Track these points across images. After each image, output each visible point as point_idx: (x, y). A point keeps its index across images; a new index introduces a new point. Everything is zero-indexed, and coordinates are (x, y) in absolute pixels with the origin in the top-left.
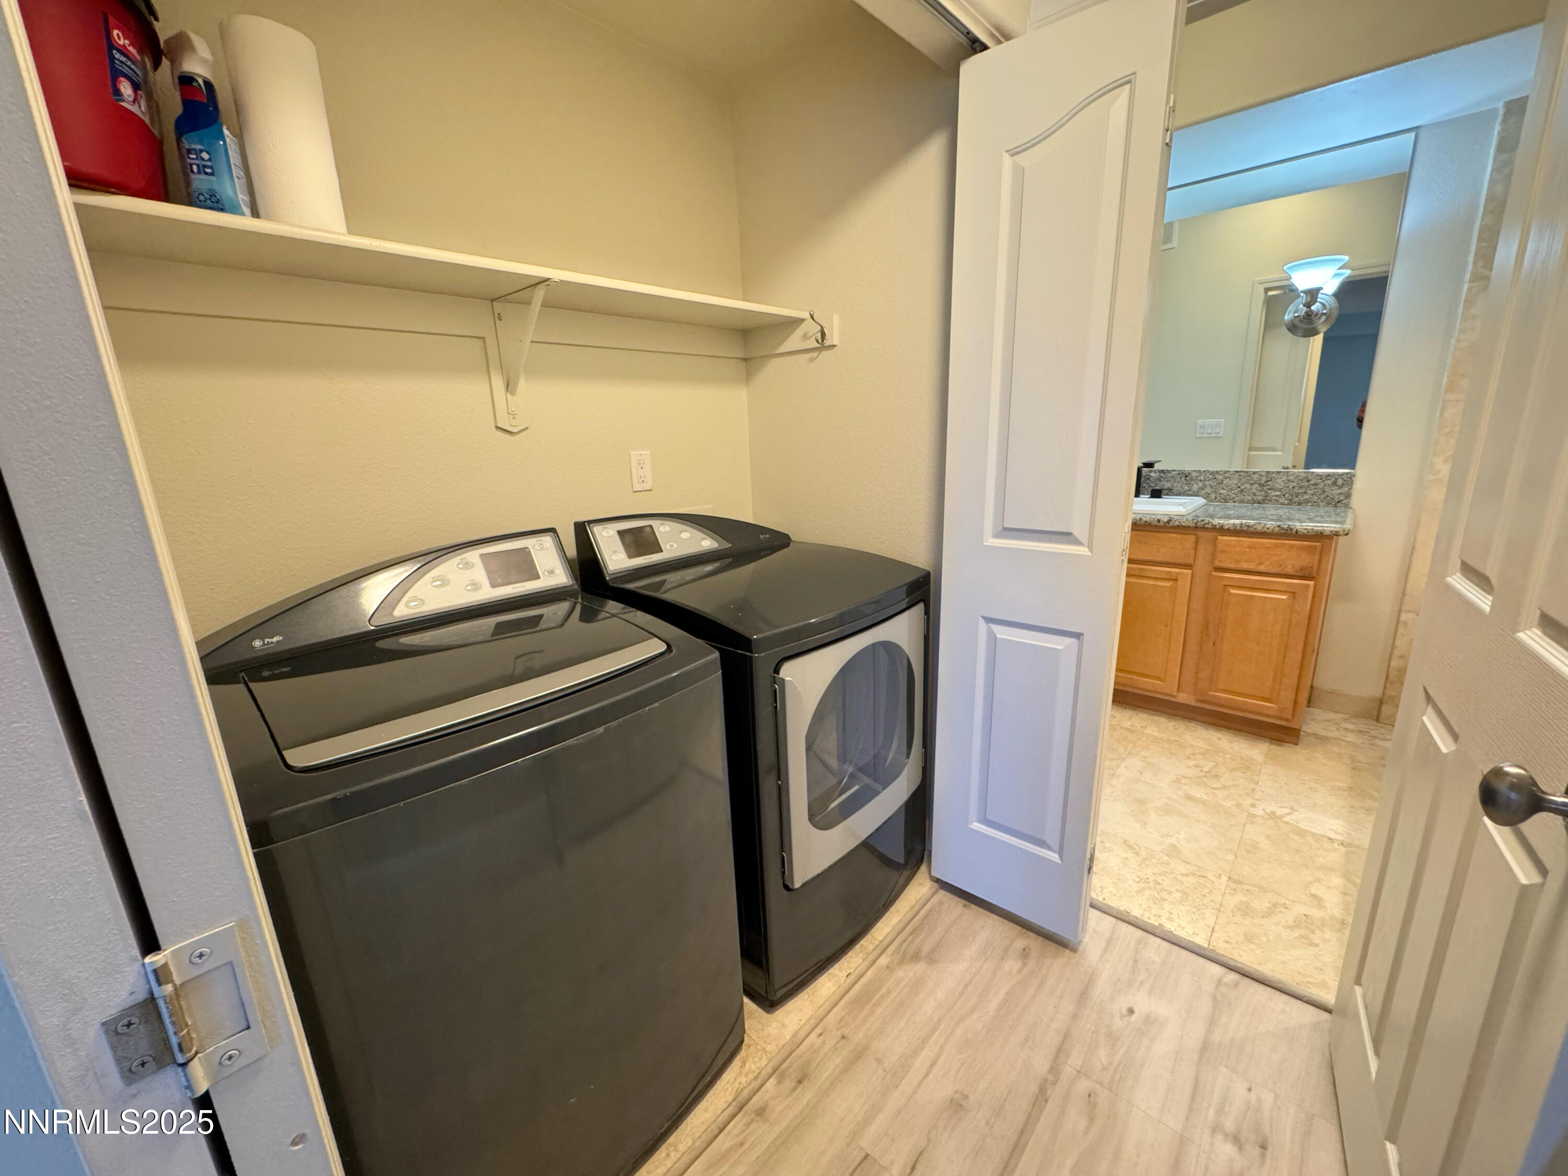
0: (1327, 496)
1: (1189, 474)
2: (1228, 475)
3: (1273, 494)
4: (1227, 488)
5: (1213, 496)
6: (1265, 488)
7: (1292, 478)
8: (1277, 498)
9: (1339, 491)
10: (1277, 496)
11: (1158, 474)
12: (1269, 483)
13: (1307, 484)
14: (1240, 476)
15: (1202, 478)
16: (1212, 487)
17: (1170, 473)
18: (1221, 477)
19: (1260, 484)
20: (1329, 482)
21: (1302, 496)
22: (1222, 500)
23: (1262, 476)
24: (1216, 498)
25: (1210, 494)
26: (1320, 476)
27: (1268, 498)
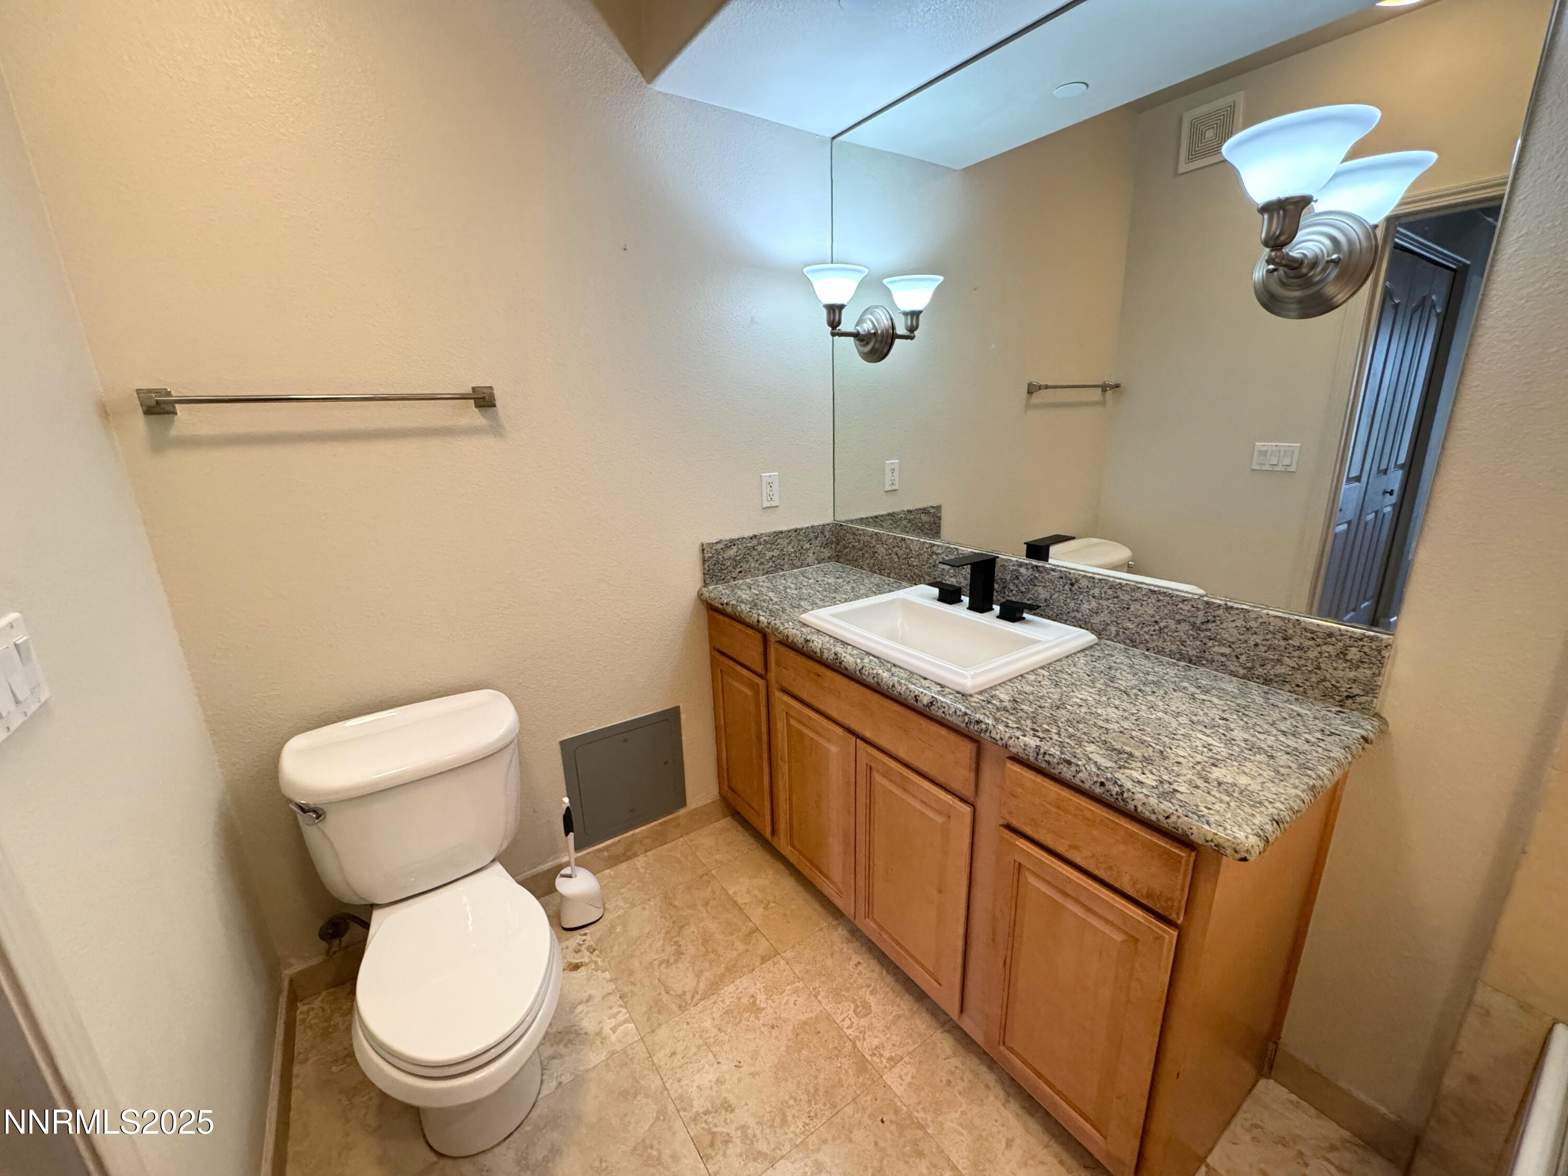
0: (1324, 680)
1: (1077, 581)
2: (1137, 595)
3: (1216, 649)
4: (1136, 621)
5: (1113, 629)
6: (1202, 635)
7: (1253, 624)
8: (1223, 659)
9: (1352, 674)
10: (1223, 655)
11: (1030, 571)
12: (1210, 626)
13: (1283, 643)
14: (1159, 601)
15: (1096, 591)
16: (1111, 612)
17: (1049, 573)
18: (1127, 597)
19: (1193, 625)
20: (1330, 648)
21: (1273, 667)
22: (1128, 641)
23: (1198, 609)
24: (1118, 634)
25: (1108, 624)
26: (1313, 632)
27: (1207, 655)
